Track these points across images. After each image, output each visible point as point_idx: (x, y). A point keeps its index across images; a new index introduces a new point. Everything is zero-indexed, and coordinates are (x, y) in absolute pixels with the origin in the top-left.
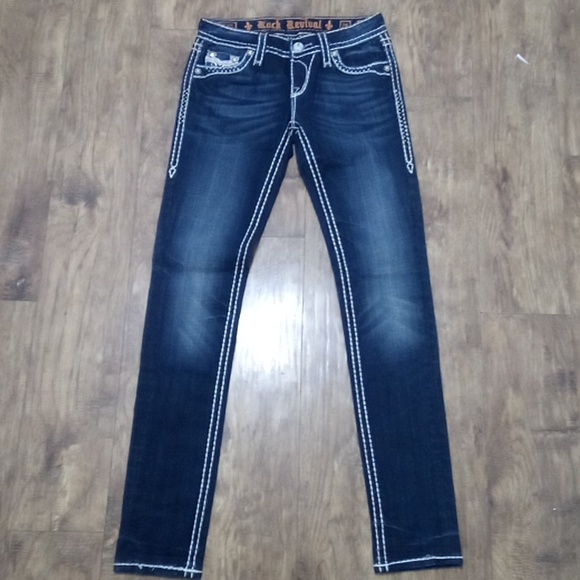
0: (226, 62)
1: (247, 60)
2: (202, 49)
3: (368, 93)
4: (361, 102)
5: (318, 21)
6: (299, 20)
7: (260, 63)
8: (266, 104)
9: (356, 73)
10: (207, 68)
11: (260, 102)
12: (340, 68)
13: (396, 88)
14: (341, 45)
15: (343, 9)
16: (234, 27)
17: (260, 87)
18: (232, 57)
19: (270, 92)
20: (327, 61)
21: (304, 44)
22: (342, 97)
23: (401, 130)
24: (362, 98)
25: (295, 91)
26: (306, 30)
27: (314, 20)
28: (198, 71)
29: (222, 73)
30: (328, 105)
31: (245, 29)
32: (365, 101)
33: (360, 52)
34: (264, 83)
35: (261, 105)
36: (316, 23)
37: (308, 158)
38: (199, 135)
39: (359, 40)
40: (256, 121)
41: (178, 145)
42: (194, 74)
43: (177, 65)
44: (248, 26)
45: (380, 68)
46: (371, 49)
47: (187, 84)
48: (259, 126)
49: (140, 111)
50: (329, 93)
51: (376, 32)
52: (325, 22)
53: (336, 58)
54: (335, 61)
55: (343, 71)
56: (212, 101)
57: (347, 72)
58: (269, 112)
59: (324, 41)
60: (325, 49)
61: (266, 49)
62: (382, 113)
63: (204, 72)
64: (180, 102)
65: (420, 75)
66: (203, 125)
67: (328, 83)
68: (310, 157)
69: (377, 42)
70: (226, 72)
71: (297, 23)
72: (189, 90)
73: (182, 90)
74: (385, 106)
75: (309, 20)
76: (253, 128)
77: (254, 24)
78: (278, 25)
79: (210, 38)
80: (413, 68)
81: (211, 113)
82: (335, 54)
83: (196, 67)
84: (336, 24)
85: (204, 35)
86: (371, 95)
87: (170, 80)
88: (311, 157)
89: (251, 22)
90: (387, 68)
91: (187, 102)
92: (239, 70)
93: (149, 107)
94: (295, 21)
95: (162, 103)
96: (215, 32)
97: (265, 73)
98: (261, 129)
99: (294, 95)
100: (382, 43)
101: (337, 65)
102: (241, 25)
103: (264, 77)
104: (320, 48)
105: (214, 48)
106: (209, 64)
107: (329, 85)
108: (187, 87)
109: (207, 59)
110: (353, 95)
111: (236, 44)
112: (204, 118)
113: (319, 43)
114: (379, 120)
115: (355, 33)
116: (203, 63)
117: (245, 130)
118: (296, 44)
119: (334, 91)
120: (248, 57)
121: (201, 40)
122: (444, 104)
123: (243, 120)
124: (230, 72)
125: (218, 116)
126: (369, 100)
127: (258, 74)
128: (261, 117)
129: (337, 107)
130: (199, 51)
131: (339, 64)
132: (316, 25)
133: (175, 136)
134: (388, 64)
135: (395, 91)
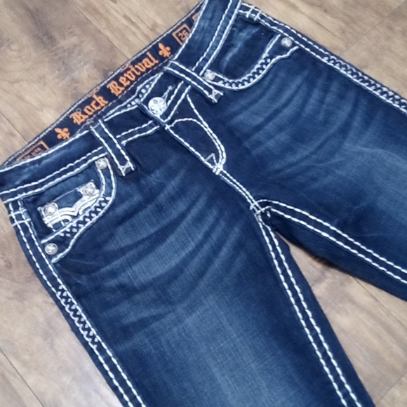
0: (79, 203)
1: (108, 176)
2: (29, 214)
3: (299, 87)
4: (302, 106)
5: (144, 56)
6: (121, 74)
7: (130, 165)
8: (194, 211)
9: (258, 77)
10: (60, 233)
11: (183, 216)
12: (234, 88)
13: (323, 55)
14: (206, 60)
15: (159, 21)
16: (44, 149)
17: (162, 198)
18: (81, 190)
19: (181, 192)
20: (210, 91)
21: (160, 95)
22: (277, 120)
23: (383, 97)
24: (297, 100)
25: (211, 161)
26: (141, 78)
27: (139, 60)
28: (51, 249)
29: (89, 223)
30: (270, 144)
31: (62, 140)
32: (305, 102)
33: (235, 51)
34: (162, 186)
35: (189, 218)
36: (145, 61)
37: (325, 234)
38: (139, 340)
39: (220, 36)
40: (206, 247)
41: (122, 382)
42: (50, 257)
43: (9, 265)
44: (63, 133)
45: (280, 49)
46: (244, 35)
47: (52, 279)
48: (216, 251)
49: (16, 383)
50: (258, 128)
51: (231, 12)
52: (155, 50)
53: (217, 79)
54: (220, 84)
55: (241, 87)
56: (113, 274)
57: (247, 85)
58: (210, 219)
59: (182, 71)
60: (194, 79)
61: (119, 140)
62: (341, 97)
63: (61, 242)
64: (67, 316)
65: (327, 20)
66: (132, 318)
67: (241, 117)
68: (328, 231)
69: (243, 22)
70: (95, 217)
71: (122, 79)
72: (63, 286)
73: (53, 295)
74: (335, 87)
75: (133, 63)
76: (209, 261)
77: (68, 124)
78: (101, 100)
79: (26, 190)
80: (310, 18)
81: (128, 291)
82: (210, 75)
83: (43, 246)
84: (170, 41)
85: (14, 194)
86: (304, 88)
87: (20, 296)
88: (326, 229)
89: (61, 126)
90: (287, 42)
91: (76, 306)
92: (111, 199)
93: (25, 364)
94: (116, 79)
95: (38, 340)
96: (25, 177)
97: (149, 172)
98: (225, 252)
99: (219, 168)
100: (251, 19)
101: (227, 86)
102: (51, 139)
103: (155, 178)
104: (187, 84)
105: (44, 199)
106: (58, 226)
107: (246, 118)
108: (56, 285)
109: (49, 221)
110: (285, 105)
111: (72, 169)
112: (124, 307)
113: (178, 79)
114: (347, 108)
115: (206, 32)
116: (48, 231)
117: (201, 274)
118: (151, 103)
119: (260, 120)
120: (106, 171)
121: (15, 203)
122: (390, 28)
123: (185, 262)
124: (101, 212)
125: (144, 288)
126: (309, 95)
127: (143, 182)
128: (207, 235)
129: (283, 137)
130: (27, 221)
131: (227, 84)
132: (148, 63)
133: (105, 373)
134: (283, 37)
135: (325, 60)
